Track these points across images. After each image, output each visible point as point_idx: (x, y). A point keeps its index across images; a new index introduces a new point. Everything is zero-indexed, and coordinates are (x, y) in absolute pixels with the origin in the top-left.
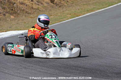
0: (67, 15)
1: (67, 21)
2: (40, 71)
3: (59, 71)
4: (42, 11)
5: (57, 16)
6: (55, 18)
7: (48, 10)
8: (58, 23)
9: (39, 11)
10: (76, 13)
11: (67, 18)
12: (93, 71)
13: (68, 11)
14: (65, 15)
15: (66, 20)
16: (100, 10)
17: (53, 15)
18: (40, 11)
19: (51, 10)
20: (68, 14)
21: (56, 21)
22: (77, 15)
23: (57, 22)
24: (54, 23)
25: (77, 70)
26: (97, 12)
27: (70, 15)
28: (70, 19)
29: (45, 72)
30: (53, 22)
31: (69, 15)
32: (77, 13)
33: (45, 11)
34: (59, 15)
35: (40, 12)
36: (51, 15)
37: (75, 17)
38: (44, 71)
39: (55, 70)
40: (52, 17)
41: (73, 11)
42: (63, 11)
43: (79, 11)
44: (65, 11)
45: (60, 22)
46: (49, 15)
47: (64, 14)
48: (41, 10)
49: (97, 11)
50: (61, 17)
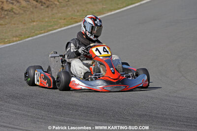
0: (60, 21)
1: (59, 30)
2: (16, 113)
3: (46, 113)
4: (19, 14)
5: (43, 22)
6: (40, 25)
7: (28, 13)
8: (44, 33)
9: (13, 13)
10: (74, 17)
11: (59, 26)
12: (102, 112)
13: (60, 14)
14: (56, 20)
15: (57, 29)
16: (113, 13)
17: (37, 21)
18: (15, 13)
19: (32, 12)
20: (61, 19)
21: (41, 30)
22: (75, 20)
23: (42, 32)
24: (39, 34)
25: (76, 111)
26: (108, 16)
27: (65, 20)
28: (65, 27)
29: (23, 115)
30: (36, 32)
31: (63, 21)
32: (76, 17)
33: (22, 14)
34: (47, 20)
35: (15, 16)
36: (33, 20)
37: (72, 24)
38: (23, 113)
39: (39, 111)
40: (35, 23)
41: (70, 13)
42: (53, 15)
43: (78, 14)
44: (56, 13)
45: (47, 32)
46: (30, 21)
47: (54, 18)
48: (17, 12)
49: (108, 13)
50: (49, 25)
